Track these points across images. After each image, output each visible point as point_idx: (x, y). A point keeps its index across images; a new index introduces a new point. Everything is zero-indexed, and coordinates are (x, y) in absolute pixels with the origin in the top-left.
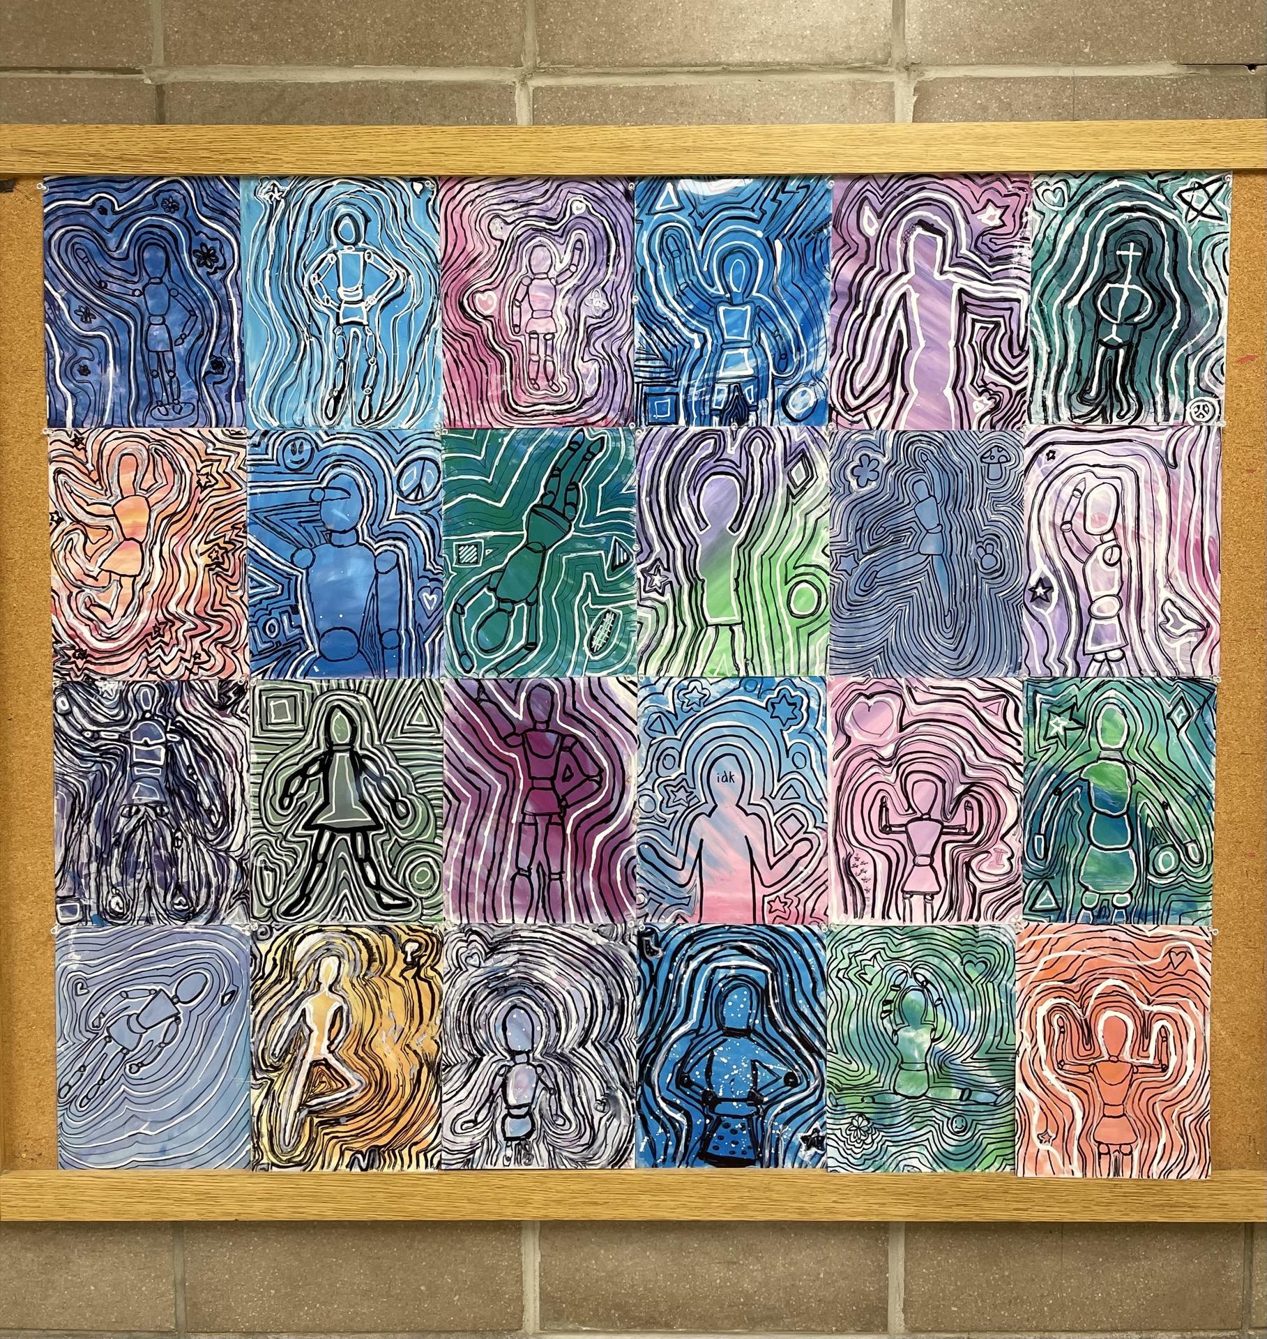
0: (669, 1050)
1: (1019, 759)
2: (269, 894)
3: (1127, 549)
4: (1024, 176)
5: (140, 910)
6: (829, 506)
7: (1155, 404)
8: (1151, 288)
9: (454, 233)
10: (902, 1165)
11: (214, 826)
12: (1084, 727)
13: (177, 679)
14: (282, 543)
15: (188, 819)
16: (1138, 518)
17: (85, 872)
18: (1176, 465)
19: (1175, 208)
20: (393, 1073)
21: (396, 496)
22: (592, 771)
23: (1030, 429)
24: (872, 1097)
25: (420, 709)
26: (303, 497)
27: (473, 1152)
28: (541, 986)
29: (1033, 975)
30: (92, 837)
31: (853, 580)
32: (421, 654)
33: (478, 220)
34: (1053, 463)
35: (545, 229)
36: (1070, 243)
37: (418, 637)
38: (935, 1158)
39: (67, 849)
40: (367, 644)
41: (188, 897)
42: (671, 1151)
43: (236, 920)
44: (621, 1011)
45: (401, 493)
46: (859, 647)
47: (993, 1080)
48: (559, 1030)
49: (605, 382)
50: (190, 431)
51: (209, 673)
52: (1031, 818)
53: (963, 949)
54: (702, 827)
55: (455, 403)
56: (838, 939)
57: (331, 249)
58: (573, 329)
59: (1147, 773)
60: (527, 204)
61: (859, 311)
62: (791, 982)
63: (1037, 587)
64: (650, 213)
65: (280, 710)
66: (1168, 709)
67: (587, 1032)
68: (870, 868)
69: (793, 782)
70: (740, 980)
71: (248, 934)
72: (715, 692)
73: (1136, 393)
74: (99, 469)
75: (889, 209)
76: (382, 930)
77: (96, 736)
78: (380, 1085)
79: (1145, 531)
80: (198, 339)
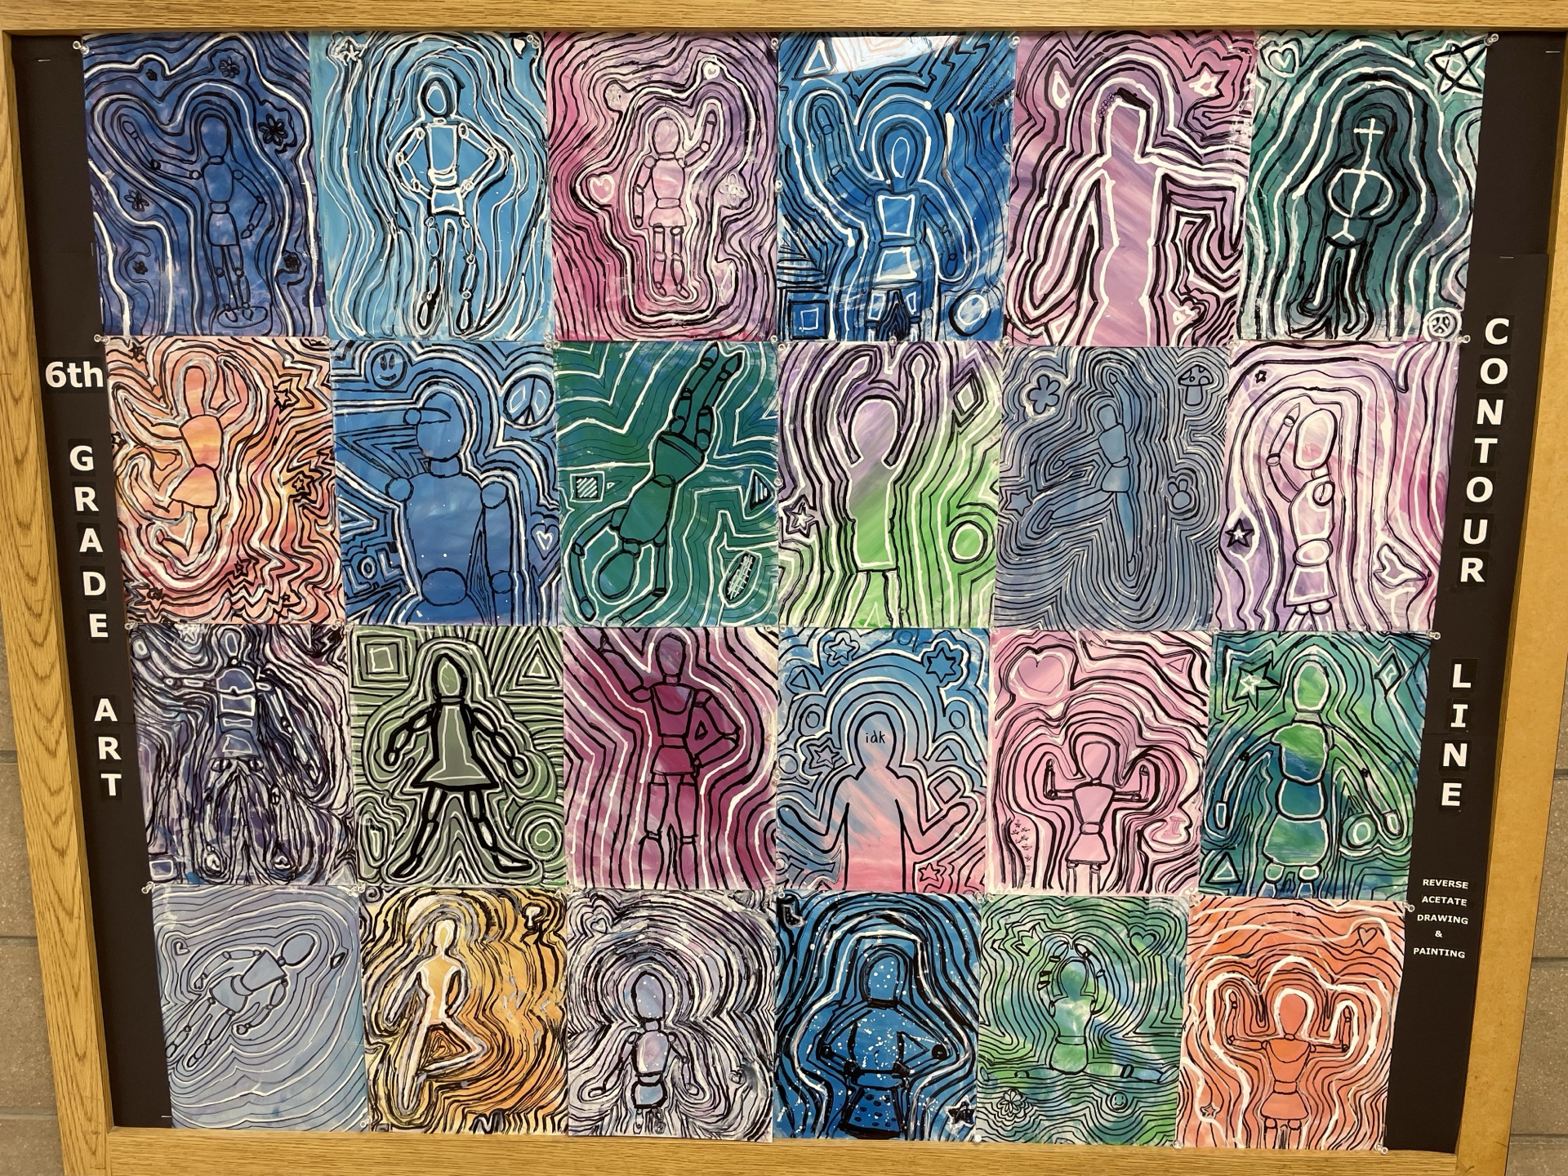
0: (810, 1021)
1: (1203, 720)
2: (377, 854)
3: (1342, 487)
4: (1248, 32)
5: (238, 869)
6: (1001, 435)
7: (1388, 315)
8: (1392, 174)
9: (565, 104)
10: (1054, 1138)
11: (314, 782)
12: (1279, 686)
13: (266, 623)
14: (374, 473)
15: (285, 774)
16: (1357, 451)
17: (176, 828)
18: (1407, 389)
19: (1427, 76)
20: (517, 1037)
21: (503, 420)
22: (728, 728)
23: (1238, 346)
24: (1026, 1072)
25: (537, 659)
26: (395, 419)
27: (602, 1119)
28: (673, 953)
29: (1207, 948)
30: (181, 791)
31: (1024, 521)
32: (537, 599)
33: (592, 87)
34: (1263, 386)
35: (671, 98)
36: (1299, 118)
37: (533, 581)
38: (1091, 1133)
39: (155, 804)
40: (475, 588)
41: (289, 855)
42: (810, 1121)
43: (343, 882)
44: (759, 982)
45: (508, 415)
46: (1028, 596)
47: (1157, 1057)
48: (692, 997)
49: (742, 287)
50: (264, 340)
51: (300, 617)
52: (1214, 787)
53: (1130, 921)
54: (849, 791)
55: (568, 311)
56: (997, 909)
57: (419, 121)
58: (705, 222)
59: (1348, 737)
60: (650, 66)
61: (1043, 201)
62: (942, 953)
63: (1235, 529)
64: (798, 77)
65: (380, 658)
66: (1376, 668)
67: (722, 1001)
68: (1033, 836)
69: (951, 744)
70: (888, 949)
71: (356, 895)
72: (865, 645)
73: (1368, 302)
74: (162, 383)
75: (1083, 75)
76: (501, 893)
77: (178, 683)
78: (503, 1050)
79: (1363, 466)
80: (268, 230)
